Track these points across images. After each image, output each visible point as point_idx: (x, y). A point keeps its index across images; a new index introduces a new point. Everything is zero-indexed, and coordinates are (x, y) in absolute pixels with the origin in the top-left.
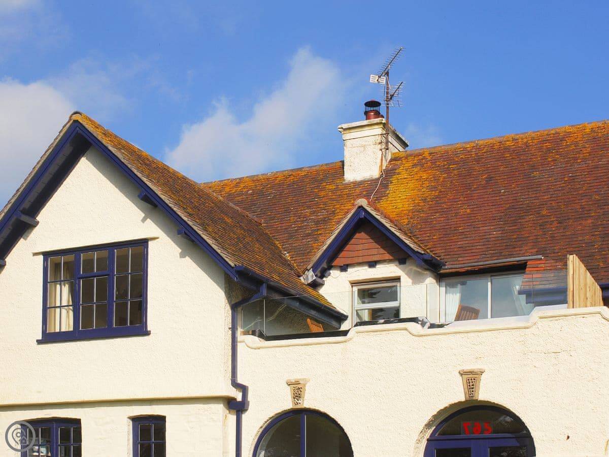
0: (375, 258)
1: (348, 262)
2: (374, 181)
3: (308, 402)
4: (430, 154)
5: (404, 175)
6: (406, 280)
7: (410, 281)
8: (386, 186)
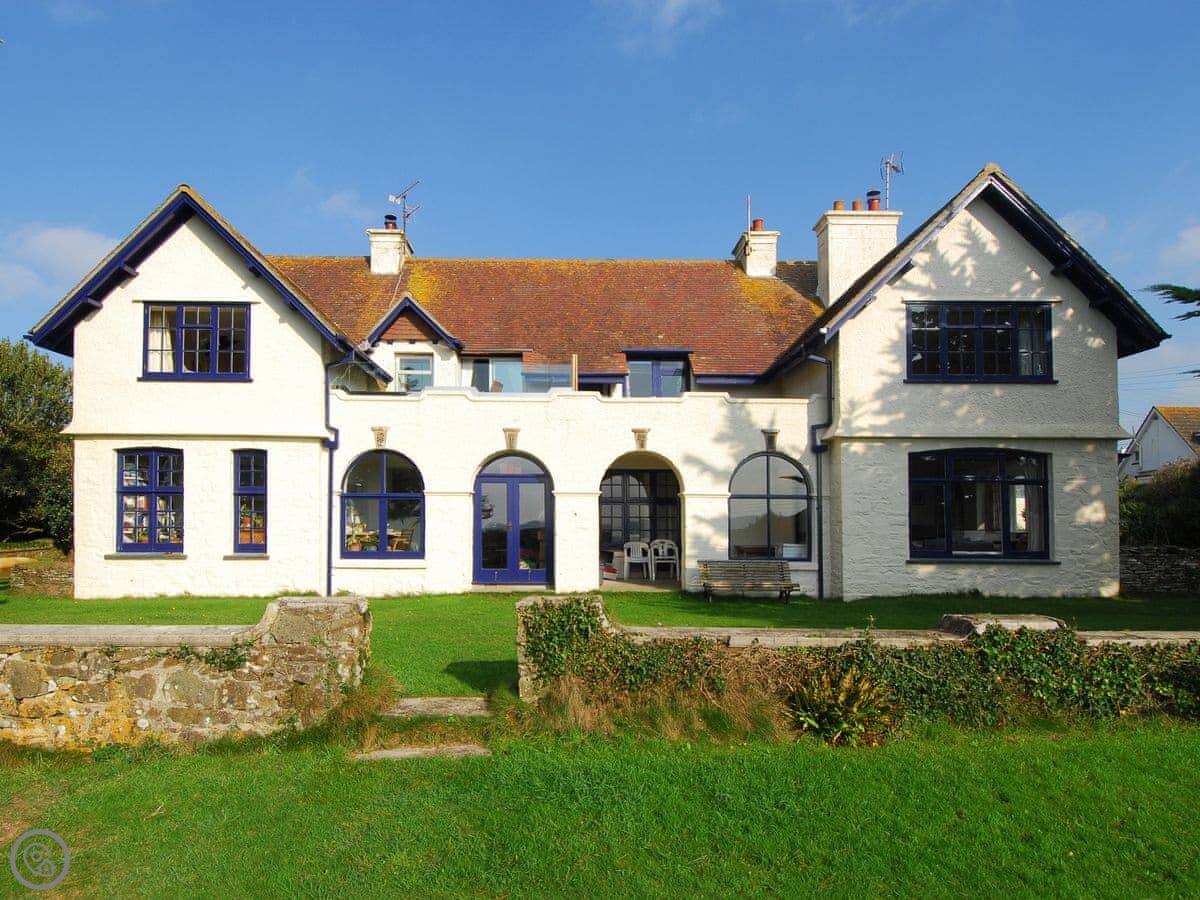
0: (414, 338)
1: (394, 337)
2: (395, 277)
3: (389, 445)
4: (435, 263)
5: (418, 275)
6: (437, 358)
7: (439, 358)
8: (405, 281)
